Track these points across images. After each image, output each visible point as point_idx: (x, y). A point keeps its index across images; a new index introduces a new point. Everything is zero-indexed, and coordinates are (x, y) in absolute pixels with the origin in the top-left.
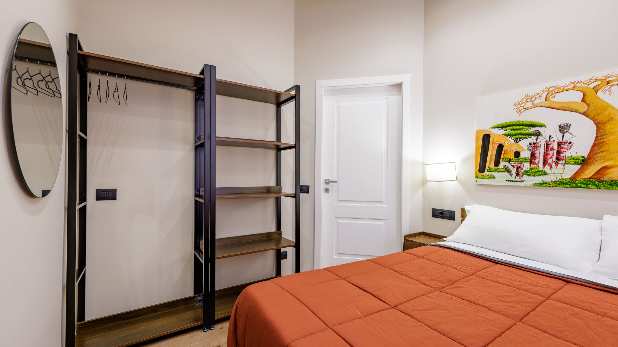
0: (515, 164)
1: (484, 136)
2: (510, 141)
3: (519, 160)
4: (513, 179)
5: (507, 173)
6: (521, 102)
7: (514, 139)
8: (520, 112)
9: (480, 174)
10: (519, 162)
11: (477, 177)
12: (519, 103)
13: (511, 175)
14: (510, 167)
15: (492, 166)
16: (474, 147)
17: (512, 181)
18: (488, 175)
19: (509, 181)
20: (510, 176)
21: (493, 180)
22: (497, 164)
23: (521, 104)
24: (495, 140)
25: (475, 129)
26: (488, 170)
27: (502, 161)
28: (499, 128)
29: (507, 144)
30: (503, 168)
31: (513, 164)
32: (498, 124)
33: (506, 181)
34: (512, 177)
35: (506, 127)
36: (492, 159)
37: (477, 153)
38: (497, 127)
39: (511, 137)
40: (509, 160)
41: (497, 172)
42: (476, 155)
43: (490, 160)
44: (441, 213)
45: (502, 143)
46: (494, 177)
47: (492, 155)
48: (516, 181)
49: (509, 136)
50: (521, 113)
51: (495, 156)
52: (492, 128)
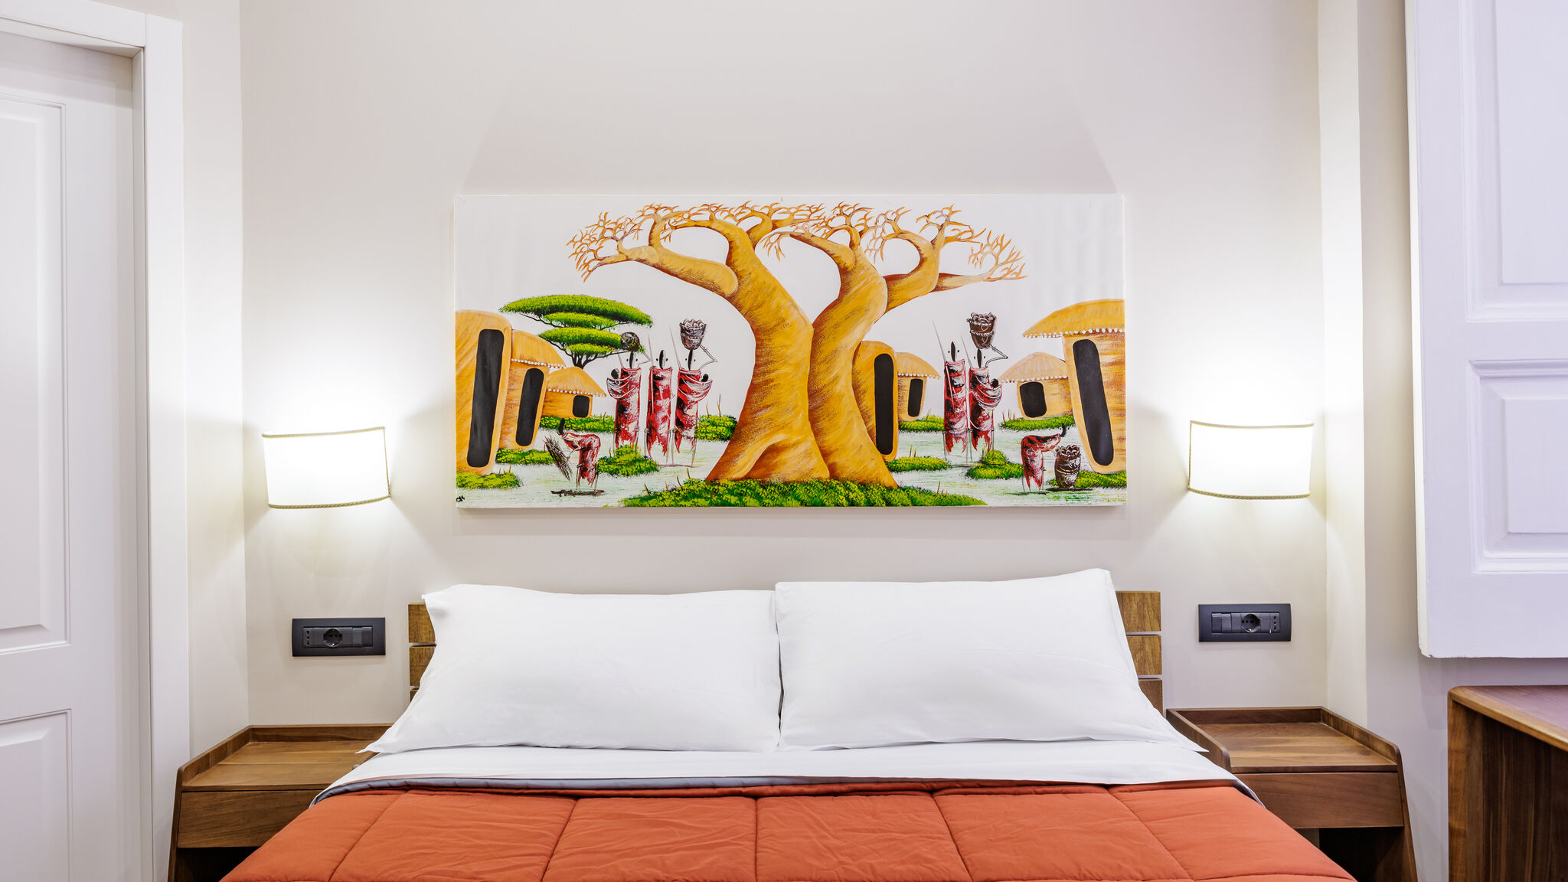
0: (577, 436)
1: (484, 333)
2: (562, 362)
3: (588, 425)
4: (571, 485)
5: (553, 468)
6: (587, 237)
7: (571, 356)
8: (586, 269)
9: (472, 473)
10: (586, 430)
11: (462, 484)
12: (582, 238)
13: (565, 473)
14: (563, 447)
15: (511, 442)
16: (452, 373)
17: (570, 493)
18: (499, 476)
19: (560, 493)
20: (562, 477)
21: (515, 490)
22: (524, 436)
23: (588, 242)
24: (518, 352)
25: (453, 306)
26: (497, 457)
27: (541, 426)
28: (528, 311)
29: (552, 370)
30: (543, 450)
31: (570, 438)
32: (526, 297)
33: (553, 492)
34: (569, 478)
35: (548, 313)
36: (510, 418)
37: (462, 394)
38: (524, 310)
39: (563, 346)
40: (559, 422)
41: (526, 464)
42: (457, 401)
43: (504, 423)
44: (331, 635)
45: (539, 363)
46: (516, 483)
47: (508, 405)
48: (580, 494)
49: (558, 344)
50: (590, 271)
51: (518, 408)
52: (509, 309)
